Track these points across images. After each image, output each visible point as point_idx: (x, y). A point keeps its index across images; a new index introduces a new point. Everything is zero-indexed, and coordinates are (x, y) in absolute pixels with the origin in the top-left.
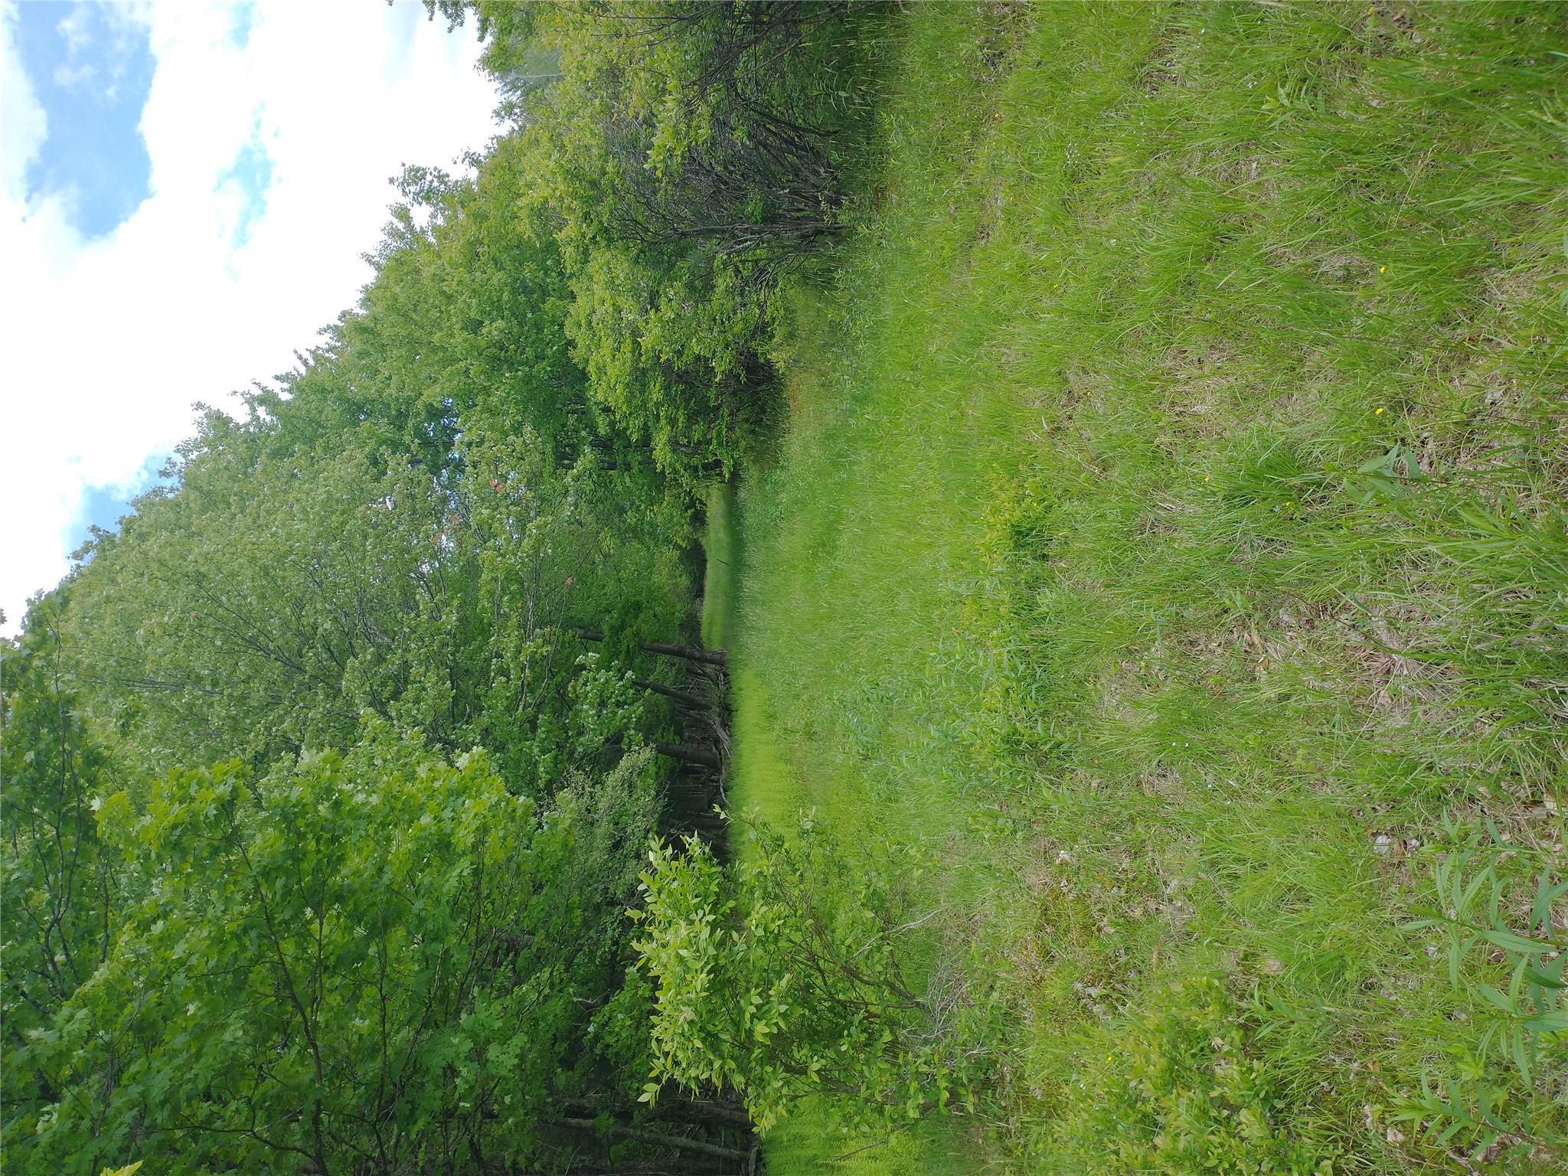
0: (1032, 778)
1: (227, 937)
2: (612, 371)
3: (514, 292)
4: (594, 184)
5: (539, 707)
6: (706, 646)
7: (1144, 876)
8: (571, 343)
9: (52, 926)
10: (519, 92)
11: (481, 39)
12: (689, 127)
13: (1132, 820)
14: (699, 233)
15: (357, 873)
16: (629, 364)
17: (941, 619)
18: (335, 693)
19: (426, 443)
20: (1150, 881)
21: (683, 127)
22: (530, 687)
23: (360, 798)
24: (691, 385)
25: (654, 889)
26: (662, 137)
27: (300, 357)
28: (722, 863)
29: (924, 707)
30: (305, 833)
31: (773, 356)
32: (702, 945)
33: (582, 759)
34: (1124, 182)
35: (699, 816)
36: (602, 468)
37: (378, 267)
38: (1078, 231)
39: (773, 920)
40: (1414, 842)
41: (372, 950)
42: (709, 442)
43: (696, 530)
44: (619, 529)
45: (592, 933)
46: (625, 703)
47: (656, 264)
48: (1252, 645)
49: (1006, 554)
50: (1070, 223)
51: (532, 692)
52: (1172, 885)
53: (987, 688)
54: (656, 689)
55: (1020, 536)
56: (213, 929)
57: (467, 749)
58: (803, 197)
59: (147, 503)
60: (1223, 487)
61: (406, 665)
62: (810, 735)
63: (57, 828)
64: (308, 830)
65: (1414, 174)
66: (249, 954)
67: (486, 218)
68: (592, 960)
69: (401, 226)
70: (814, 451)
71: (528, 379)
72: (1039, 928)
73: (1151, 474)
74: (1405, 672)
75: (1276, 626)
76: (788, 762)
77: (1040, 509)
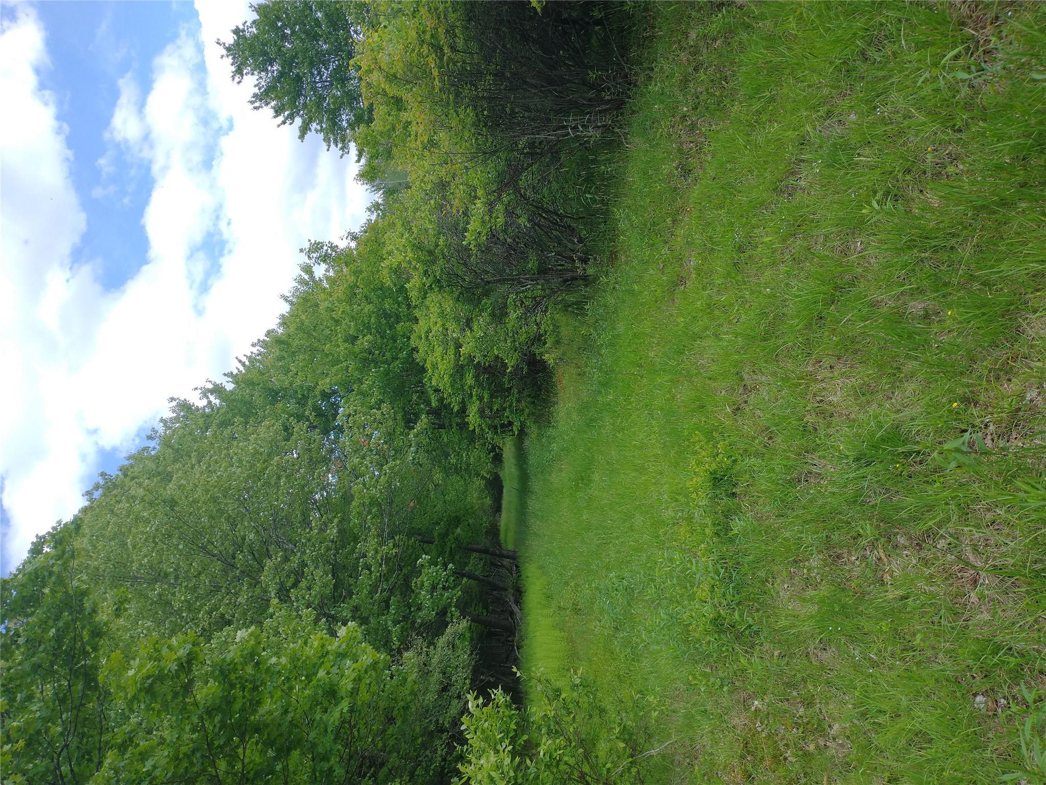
0: (733, 648)
1: (181, 756)
2: (442, 367)
3: (378, 318)
4: (431, 253)
5: (391, 591)
6: (503, 546)
7: (814, 721)
8: (416, 350)
9: (62, 750)
10: (382, 192)
11: (358, 161)
12: (491, 217)
13: (804, 680)
14: (499, 281)
15: (270, 713)
16: (452, 362)
17: (665, 534)
18: (256, 582)
19: (320, 414)
20: (819, 725)
21: (487, 218)
22: (385, 577)
23: (274, 660)
24: (493, 375)
25: (472, 728)
26: (474, 225)
27: (240, 361)
28: (518, 709)
29: (655, 596)
30: (235, 684)
31: (546, 357)
32: (506, 769)
33: (420, 627)
34: (773, 252)
35: (500, 666)
36: (434, 428)
37: (291, 303)
38: (745, 283)
39: (556, 750)
40: (1002, 701)
41: (279, 768)
42: (505, 409)
43: (496, 466)
44: (445, 467)
45: (428, 752)
46: (449, 588)
47: (469, 301)
48: (880, 559)
49: (708, 492)
50: (739, 278)
51: (387, 580)
52: (835, 728)
53: (699, 584)
54: (470, 576)
55: (716, 479)
56: (171, 750)
57: (345, 624)
58: (564, 257)
59: (139, 457)
60: (852, 454)
61: (303, 564)
62: (577, 611)
63: (69, 681)
64: (237, 682)
65: (966, 252)
66: (195, 769)
67: (361, 272)
68: (427, 771)
69: (306, 277)
70: (574, 416)
71: (387, 372)
72: (742, 757)
73: (803, 441)
74: (987, 582)
75: (896, 547)
76: (562, 630)
77: (729, 462)
